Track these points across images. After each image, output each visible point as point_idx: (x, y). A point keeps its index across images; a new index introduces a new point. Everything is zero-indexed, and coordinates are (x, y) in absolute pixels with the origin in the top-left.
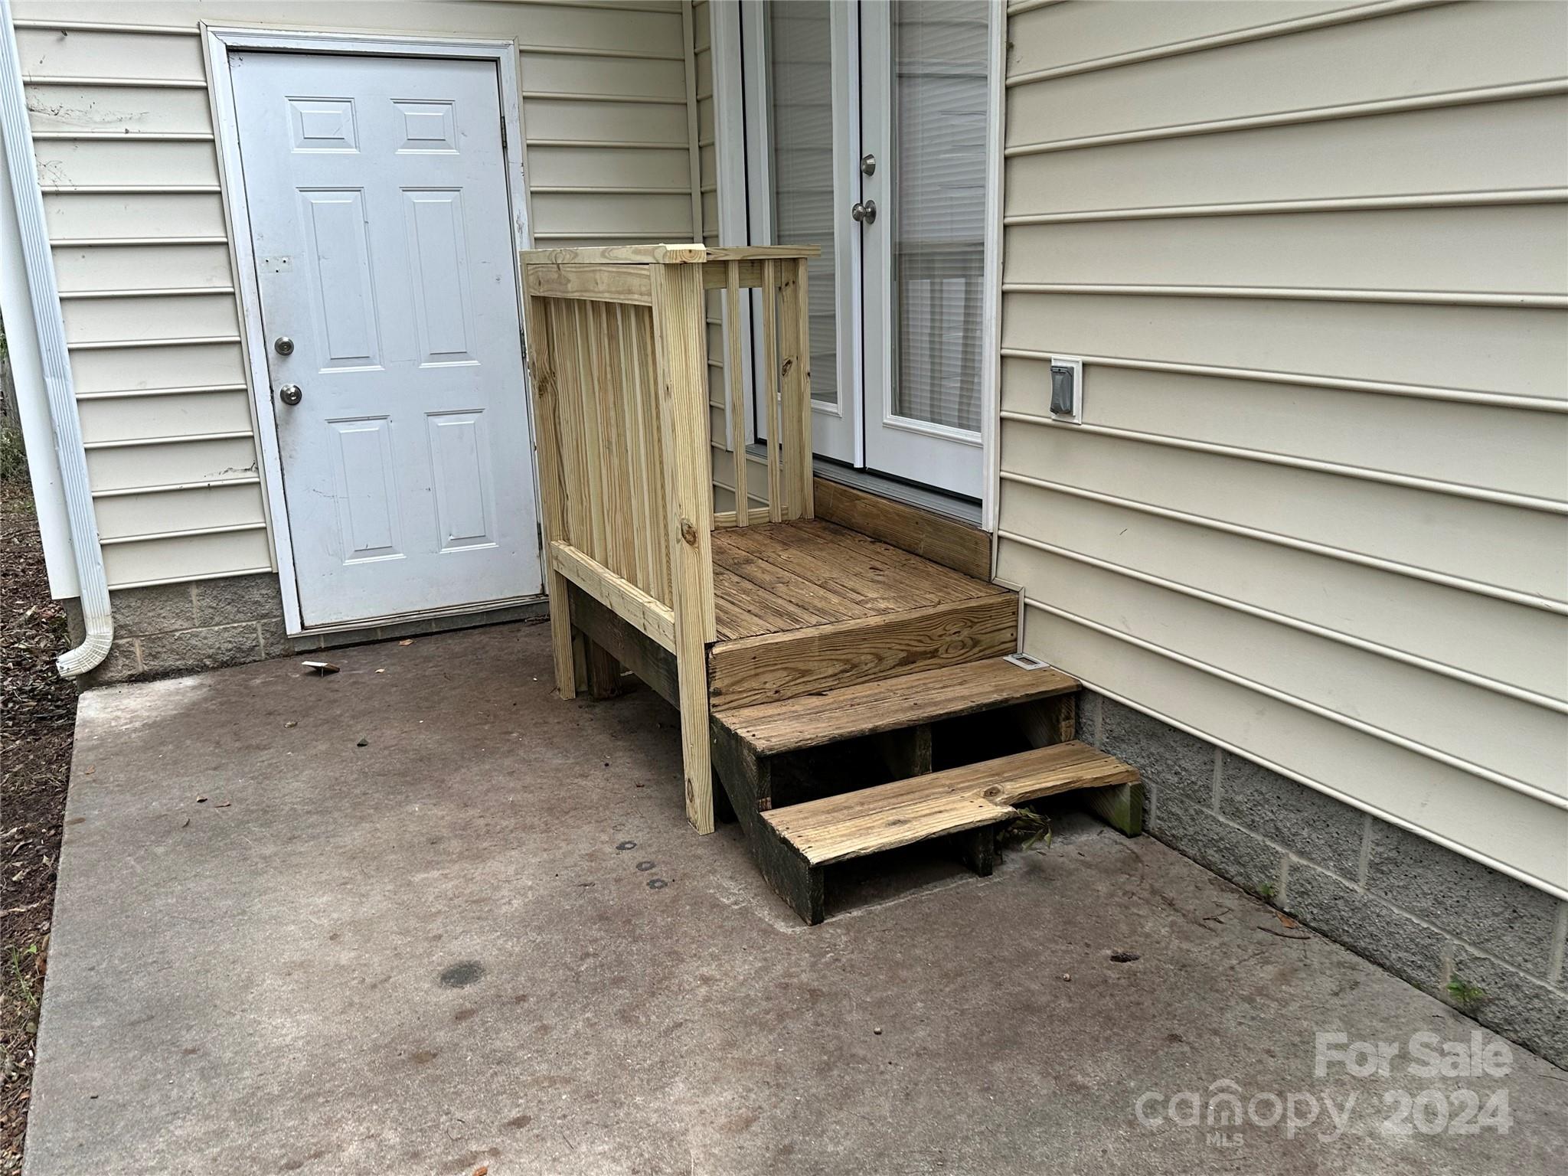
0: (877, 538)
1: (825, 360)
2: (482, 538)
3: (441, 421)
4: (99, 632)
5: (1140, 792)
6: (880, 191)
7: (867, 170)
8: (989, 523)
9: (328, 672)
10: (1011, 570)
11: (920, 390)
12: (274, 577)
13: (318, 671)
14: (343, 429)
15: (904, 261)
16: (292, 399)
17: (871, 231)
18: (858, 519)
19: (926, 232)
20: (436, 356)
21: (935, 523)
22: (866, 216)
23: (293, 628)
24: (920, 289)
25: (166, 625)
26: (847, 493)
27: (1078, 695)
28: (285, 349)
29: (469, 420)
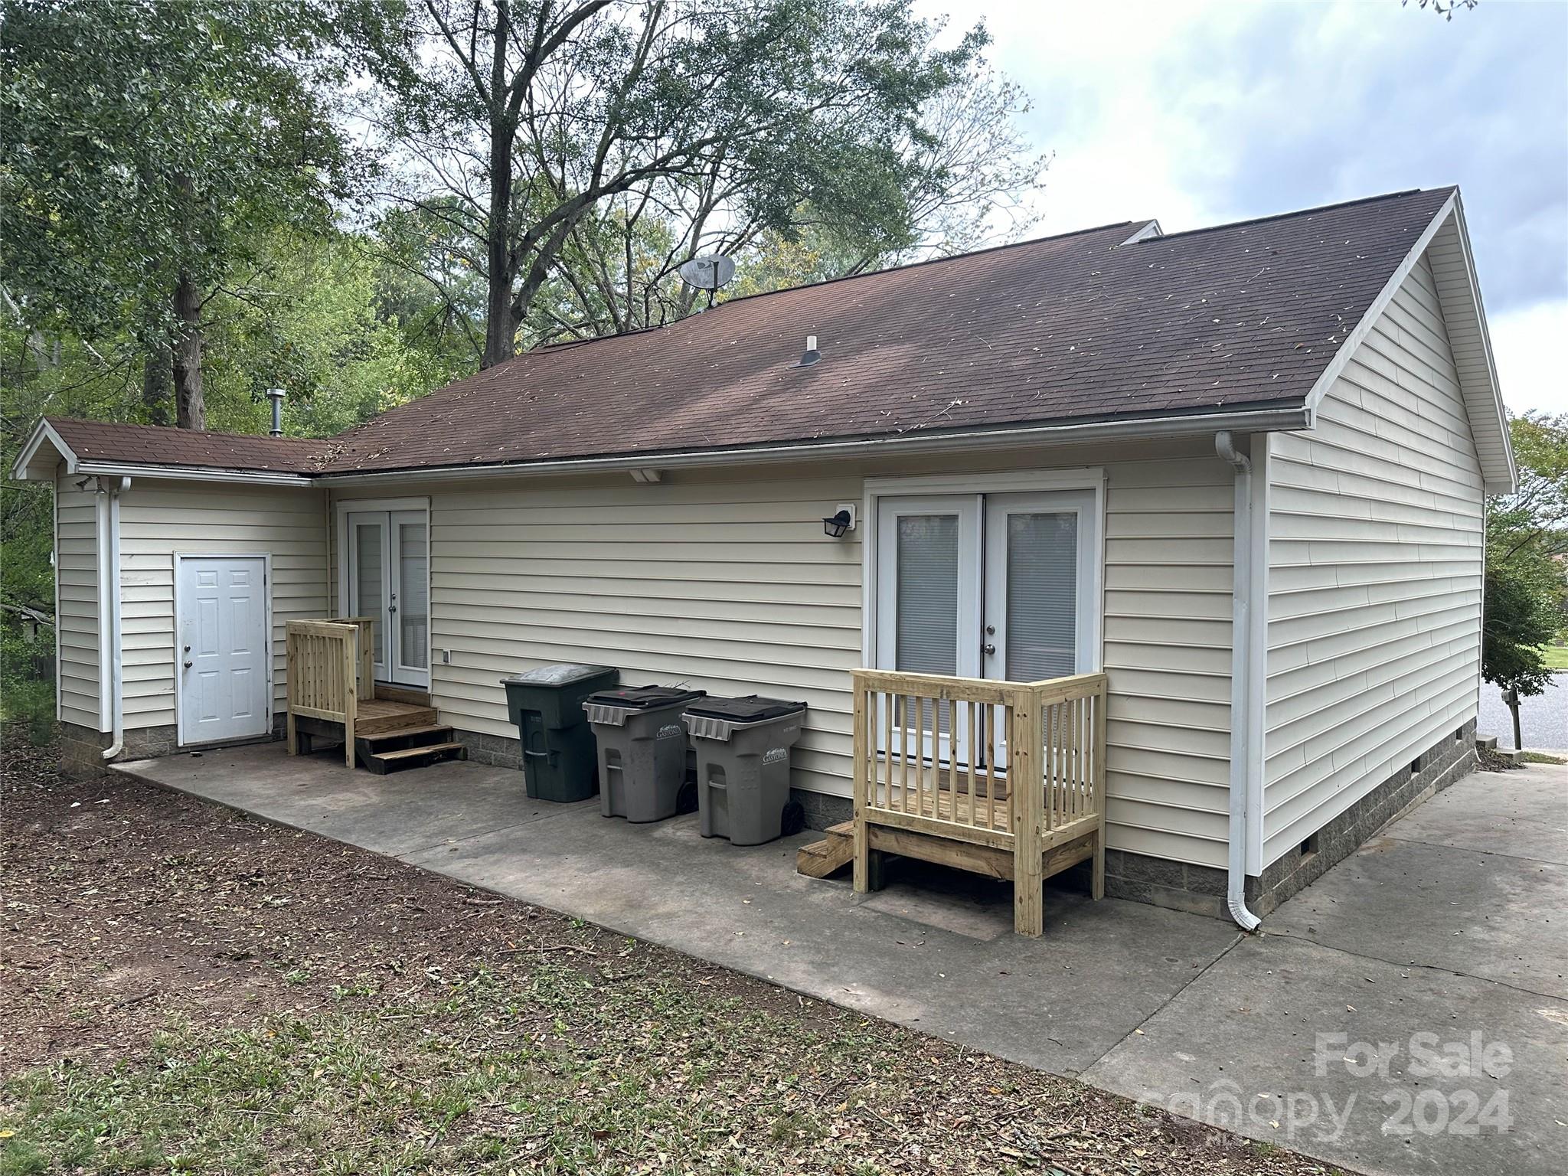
0: (397, 701)
1: (379, 650)
2: (247, 713)
3: (236, 673)
4: (119, 743)
5: (465, 750)
6: (397, 604)
7: (393, 598)
8: (429, 692)
9: (200, 755)
10: (436, 703)
11: (410, 658)
12: (176, 726)
13: (195, 755)
14: (204, 675)
15: (405, 621)
16: (188, 666)
17: (394, 614)
18: (390, 697)
19: (411, 612)
20: (236, 651)
21: (414, 694)
22: (393, 610)
23: (180, 744)
24: (410, 629)
25: (137, 742)
26: (387, 690)
27: (452, 730)
28: (187, 649)
29: (246, 672)
